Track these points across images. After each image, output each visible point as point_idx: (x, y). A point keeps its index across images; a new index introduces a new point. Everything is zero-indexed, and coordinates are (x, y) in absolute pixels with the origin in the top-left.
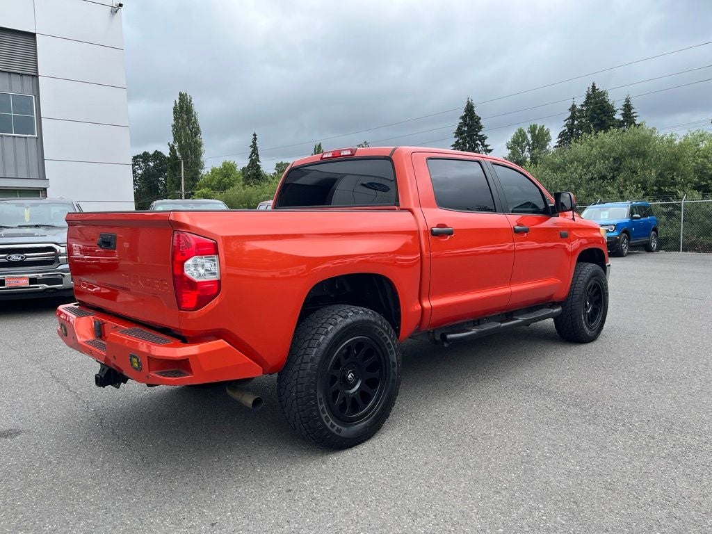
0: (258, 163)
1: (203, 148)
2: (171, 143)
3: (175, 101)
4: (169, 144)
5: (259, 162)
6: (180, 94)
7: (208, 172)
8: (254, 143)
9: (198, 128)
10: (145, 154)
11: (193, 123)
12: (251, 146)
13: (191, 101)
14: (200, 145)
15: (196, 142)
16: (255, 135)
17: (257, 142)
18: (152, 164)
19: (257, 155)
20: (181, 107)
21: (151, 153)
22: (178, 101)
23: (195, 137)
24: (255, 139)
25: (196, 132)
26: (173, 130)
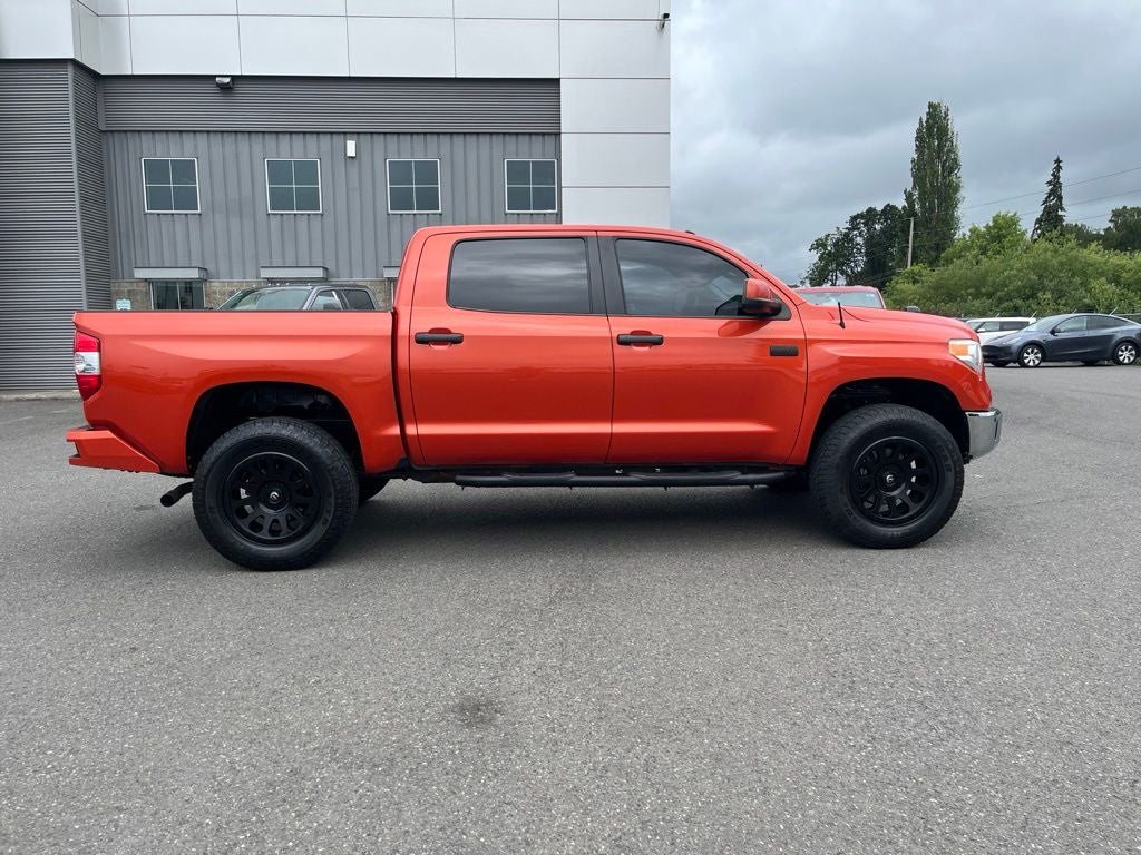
0: (1060, 213)
1: (962, 193)
2: (909, 189)
3: (921, 119)
4: (905, 192)
5: (1062, 209)
6: (931, 106)
7: (964, 235)
8: (1056, 176)
9: (955, 161)
10: (871, 211)
11: (949, 151)
12: (1049, 183)
13: (947, 115)
14: (957, 189)
15: (950, 184)
16: (1058, 161)
17: (1061, 174)
18: (878, 227)
19: (1060, 198)
20: (929, 128)
21: (880, 208)
22: (924, 119)
23: (949, 175)
24: (1058, 168)
25: (952, 166)
26: (914, 167)
